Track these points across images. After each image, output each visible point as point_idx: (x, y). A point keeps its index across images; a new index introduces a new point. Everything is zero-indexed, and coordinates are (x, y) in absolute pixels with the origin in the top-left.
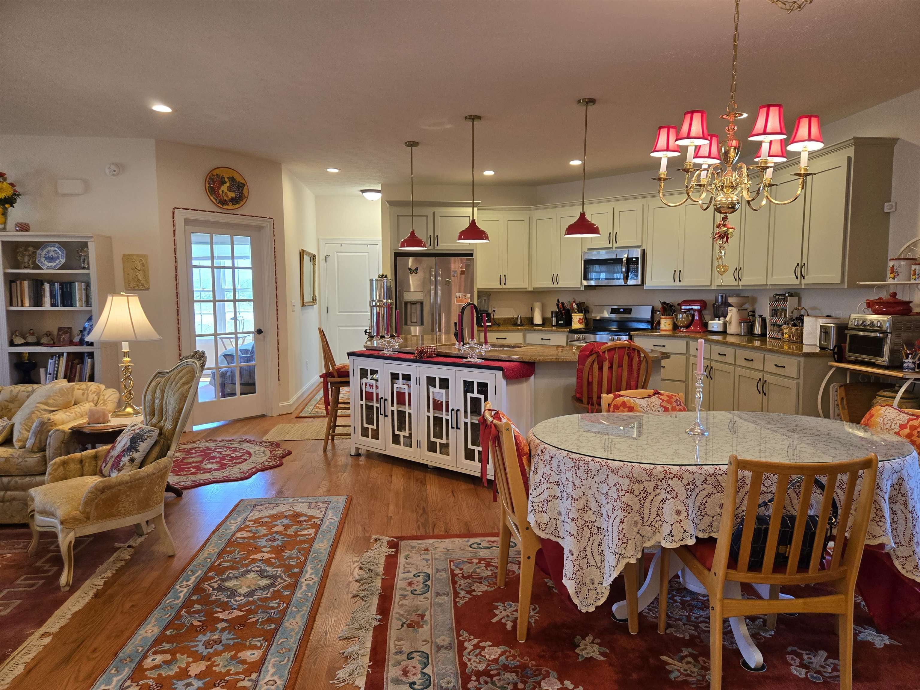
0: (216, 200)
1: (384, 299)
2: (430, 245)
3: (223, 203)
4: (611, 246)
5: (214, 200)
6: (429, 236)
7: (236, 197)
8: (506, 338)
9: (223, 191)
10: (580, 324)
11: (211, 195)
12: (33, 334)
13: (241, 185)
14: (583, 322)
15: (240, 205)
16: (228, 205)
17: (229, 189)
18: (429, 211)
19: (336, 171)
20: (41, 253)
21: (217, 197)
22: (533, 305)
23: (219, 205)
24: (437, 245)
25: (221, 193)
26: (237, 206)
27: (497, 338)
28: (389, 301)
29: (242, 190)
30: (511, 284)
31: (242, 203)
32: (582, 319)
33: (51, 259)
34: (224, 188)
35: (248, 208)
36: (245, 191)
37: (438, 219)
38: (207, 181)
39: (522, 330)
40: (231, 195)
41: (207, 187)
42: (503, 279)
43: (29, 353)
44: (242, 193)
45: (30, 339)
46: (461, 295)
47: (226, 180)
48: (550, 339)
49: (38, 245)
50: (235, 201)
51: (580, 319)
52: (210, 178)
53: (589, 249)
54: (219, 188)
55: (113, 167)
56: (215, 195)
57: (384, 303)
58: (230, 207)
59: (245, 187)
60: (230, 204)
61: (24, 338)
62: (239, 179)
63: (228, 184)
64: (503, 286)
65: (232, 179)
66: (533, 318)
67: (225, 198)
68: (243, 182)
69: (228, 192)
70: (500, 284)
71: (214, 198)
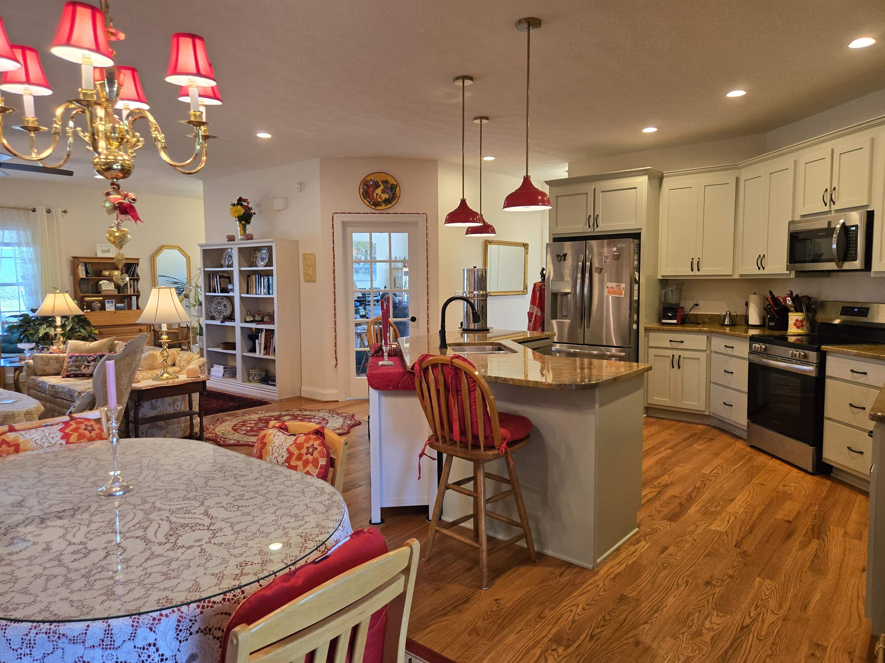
0: (370, 203)
1: (475, 290)
2: (590, 226)
3: (376, 204)
4: (827, 209)
5: (368, 203)
6: (588, 216)
7: (389, 198)
8: (682, 342)
9: (377, 194)
10: (798, 327)
11: (365, 199)
12: (258, 314)
13: (394, 186)
14: (802, 326)
15: (392, 204)
16: (381, 206)
17: (383, 192)
18: (589, 187)
19: (492, 158)
20: (259, 255)
21: (371, 200)
22: (748, 298)
23: (372, 207)
24: (597, 226)
25: (375, 196)
26: (390, 206)
27: (671, 341)
28: (481, 292)
29: (395, 191)
30: (706, 270)
31: (394, 202)
32: (802, 321)
33: (262, 259)
34: (379, 191)
35: (400, 206)
36: (397, 192)
37: (600, 196)
38: (361, 187)
39: (705, 332)
40: (385, 196)
41: (361, 193)
42: (697, 265)
43: (256, 329)
44: (394, 194)
45: (258, 318)
46: (614, 285)
47: (380, 183)
48: (733, 347)
49: (258, 249)
50: (387, 201)
51: (797, 320)
52: (364, 184)
53: (803, 216)
54: (373, 192)
55: (297, 186)
56: (369, 197)
57: (474, 295)
58: (383, 207)
59: (398, 189)
60: (383, 205)
61: (254, 317)
62: (392, 181)
63: (382, 187)
64: (696, 272)
65: (386, 182)
66: (748, 316)
67: (379, 200)
68: (395, 183)
69: (382, 195)
70: (692, 270)
71: (368, 201)
